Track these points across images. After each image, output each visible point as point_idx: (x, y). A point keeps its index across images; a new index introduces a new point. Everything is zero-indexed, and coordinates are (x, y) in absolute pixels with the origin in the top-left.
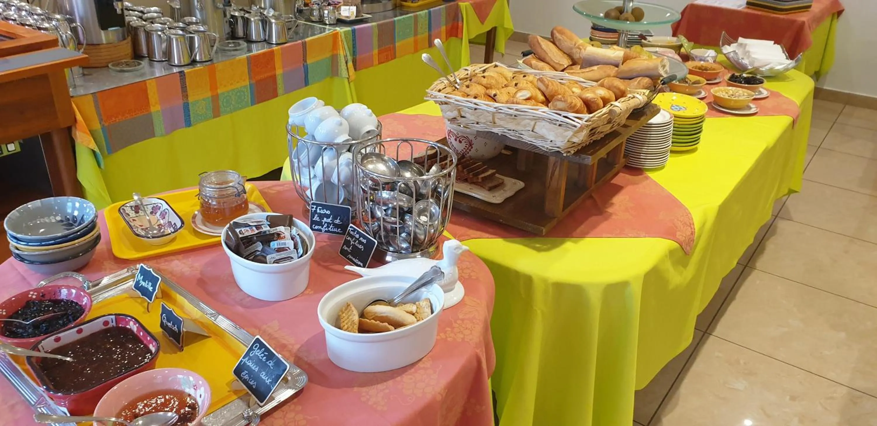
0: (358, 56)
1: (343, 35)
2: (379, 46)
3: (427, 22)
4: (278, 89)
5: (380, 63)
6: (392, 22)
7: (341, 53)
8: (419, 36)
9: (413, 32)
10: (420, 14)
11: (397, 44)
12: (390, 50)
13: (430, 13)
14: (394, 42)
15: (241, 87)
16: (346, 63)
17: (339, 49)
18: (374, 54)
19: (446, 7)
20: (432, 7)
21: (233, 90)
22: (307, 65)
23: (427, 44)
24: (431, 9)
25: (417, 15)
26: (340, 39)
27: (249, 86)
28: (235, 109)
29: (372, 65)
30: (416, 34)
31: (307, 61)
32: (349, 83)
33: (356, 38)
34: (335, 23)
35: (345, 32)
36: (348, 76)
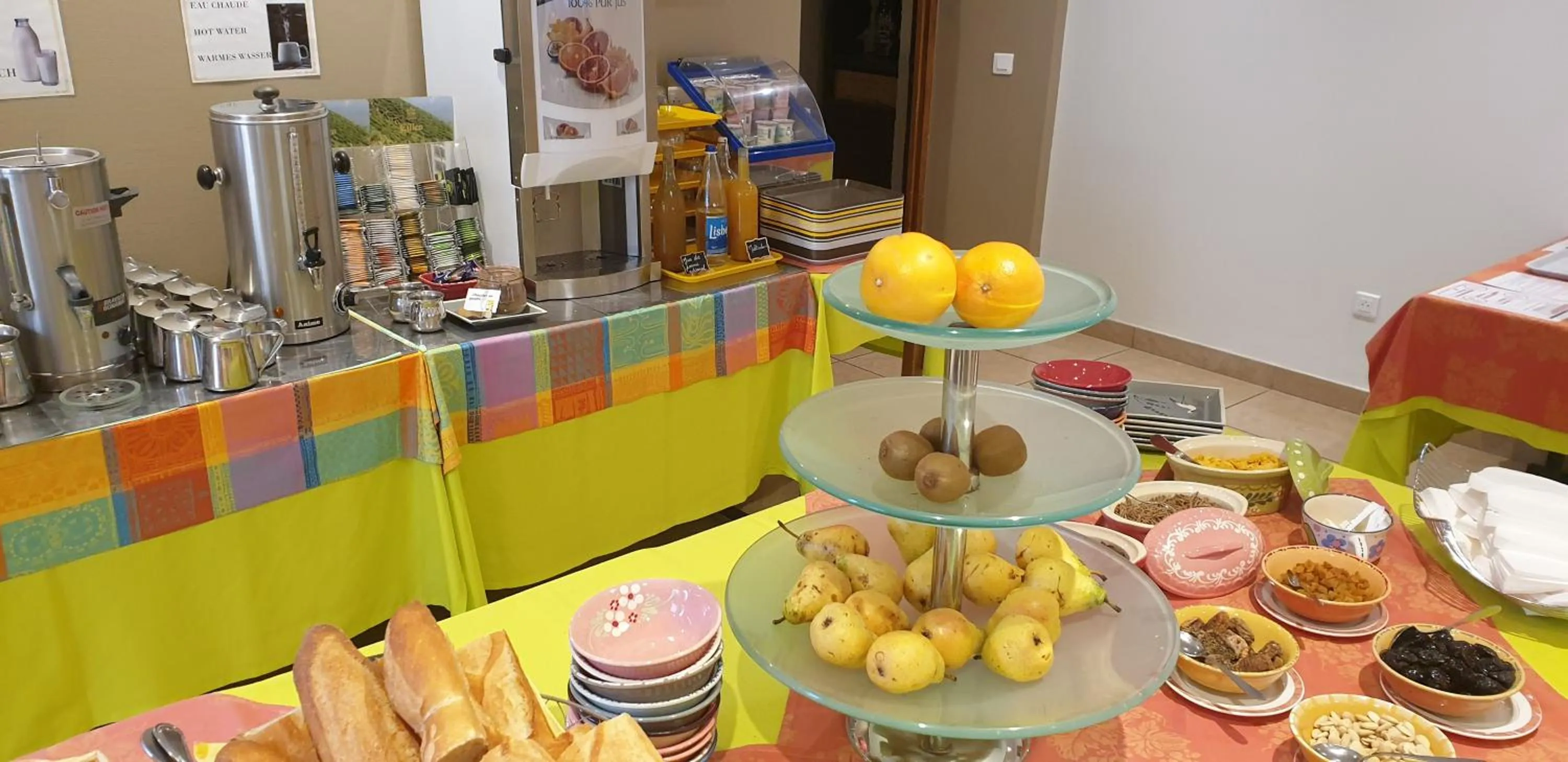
0: (483, 408)
1: (431, 363)
2: (556, 382)
3: (711, 320)
4: (215, 500)
5: (559, 418)
6: (597, 325)
7: (424, 406)
8: (684, 354)
9: (666, 346)
10: (686, 305)
11: (614, 375)
12: (594, 388)
13: (718, 301)
14: (604, 370)
15: (82, 506)
16: (438, 427)
17: (420, 397)
18: (538, 400)
19: (769, 286)
20: (726, 288)
21: (53, 514)
22: (312, 438)
23: (713, 370)
24: (725, 293)
25: (677, 308)
26: (422, 371)
27: (110, 501)
28: (62, 559)
29: (534, 425)
30: (675, 347)
31: (314, 429)
32: (445, 477)
33: (479, 368)
34: (439, 327)
35: (437, 357)
36: (440, 462)
